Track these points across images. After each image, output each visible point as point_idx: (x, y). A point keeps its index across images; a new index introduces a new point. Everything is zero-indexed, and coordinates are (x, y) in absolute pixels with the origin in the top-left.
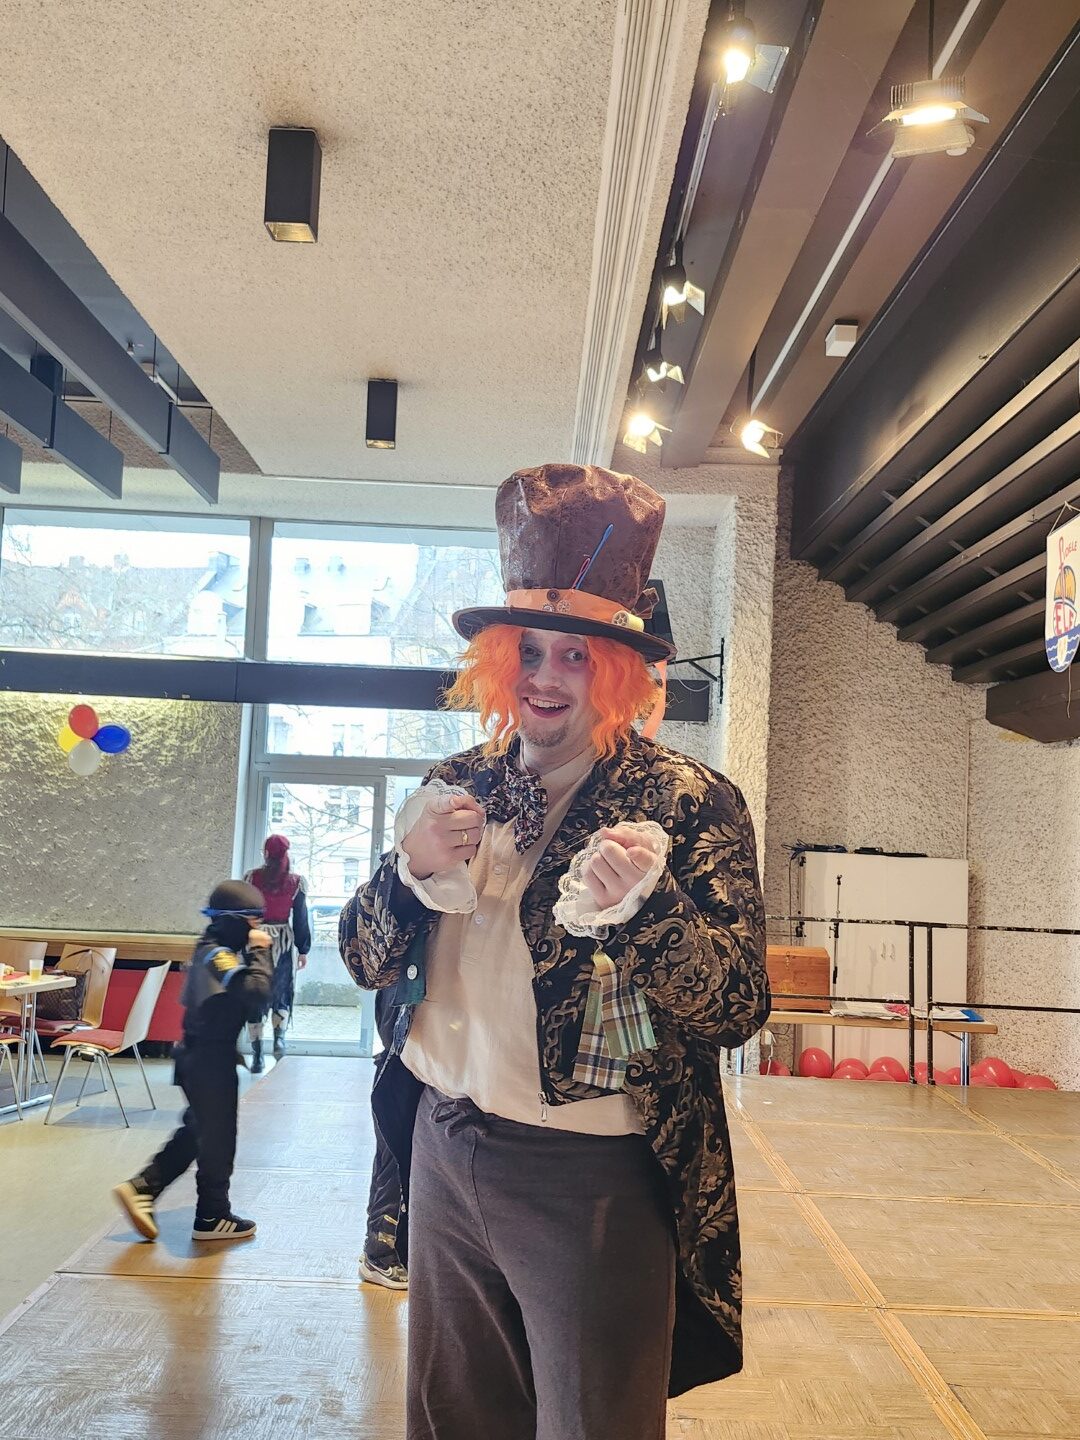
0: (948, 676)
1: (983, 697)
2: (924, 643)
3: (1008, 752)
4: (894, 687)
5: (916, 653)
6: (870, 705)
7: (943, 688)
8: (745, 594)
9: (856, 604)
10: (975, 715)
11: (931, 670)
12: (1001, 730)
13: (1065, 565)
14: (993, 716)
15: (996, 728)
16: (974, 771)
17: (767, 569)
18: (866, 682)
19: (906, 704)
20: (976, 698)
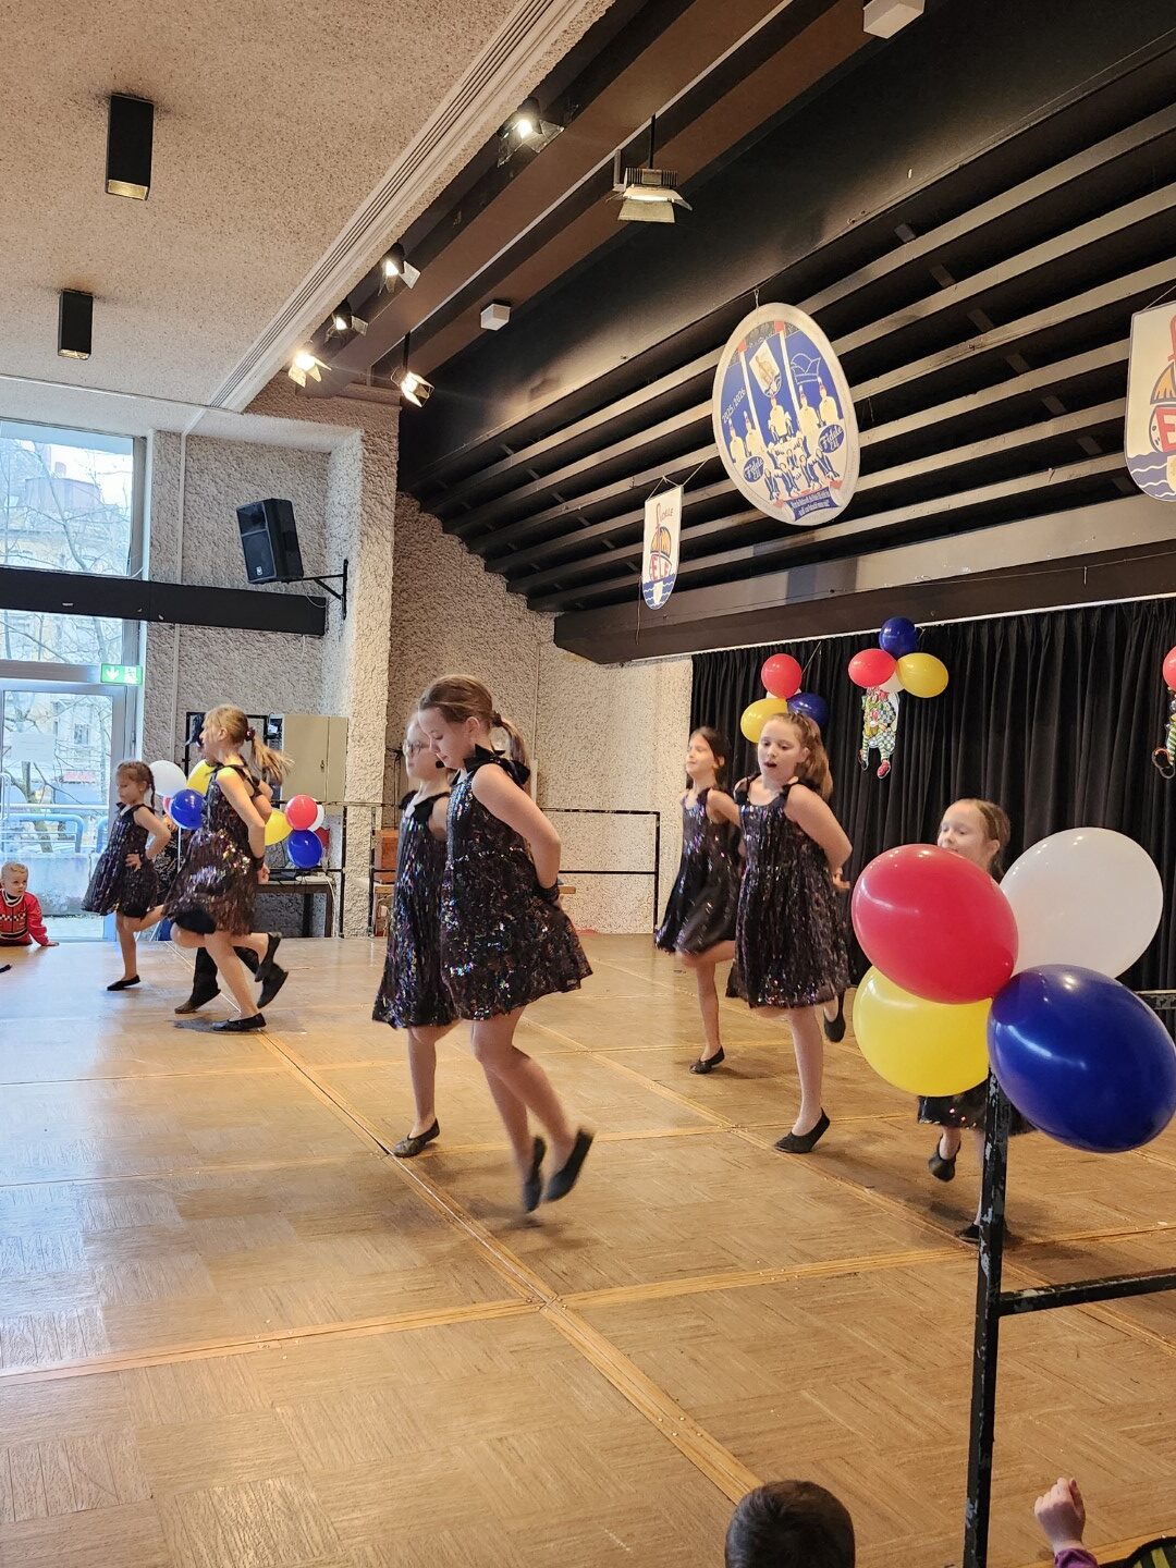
0: (523, 605)
1: (552, 624)
2: (506, 575)
3: (571, 670)
4: (480, 610)
5: (499, 583)
6: (461, 626)
7: (520, 614)
8: (371, 522)
9: (451, 536)
10: (543, 639)
11: (510, 599)
12: (566, 652)
13: (662, 525)
14: (559, 640)
15: (561, 650)
16: (542, 686)
17: (390, 500)
18: (458, 606)
19: (490, 627)
20: (546, 625)
